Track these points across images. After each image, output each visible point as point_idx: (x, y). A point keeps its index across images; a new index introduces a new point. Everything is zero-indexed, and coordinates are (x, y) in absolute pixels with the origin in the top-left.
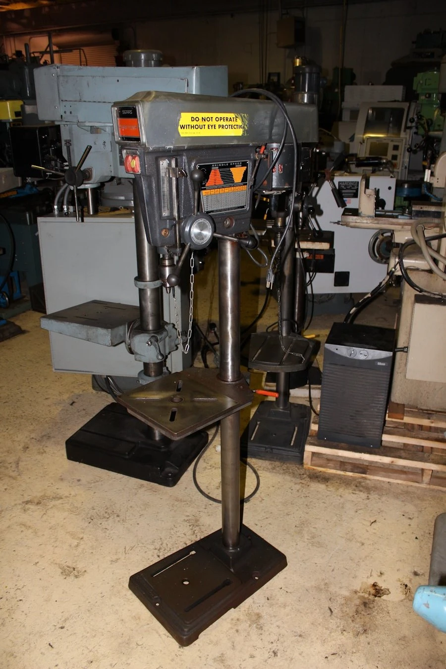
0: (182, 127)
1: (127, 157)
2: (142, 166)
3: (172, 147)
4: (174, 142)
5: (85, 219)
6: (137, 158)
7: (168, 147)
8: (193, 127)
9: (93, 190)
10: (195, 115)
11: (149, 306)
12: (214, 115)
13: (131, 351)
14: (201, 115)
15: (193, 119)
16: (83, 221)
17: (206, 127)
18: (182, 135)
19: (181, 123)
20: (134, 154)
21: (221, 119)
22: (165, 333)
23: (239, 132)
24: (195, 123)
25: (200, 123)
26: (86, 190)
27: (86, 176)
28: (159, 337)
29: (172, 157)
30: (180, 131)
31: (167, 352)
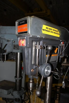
0: (43, 30)
1: (20, 40)
2: (27, 43)
3: (39, 36)
4: (40, 35)
5: (4, 61)
6: (25, 40)
7: (38, 36)
8: (46, 31)
9: (6, 55)
10: (47, 27)
11: (18, 84)
12: (53, 28)
13: (12, 95)
14: (49, 27)
15: (47, 28)
16: (3, 62)
17: (50, 32)
18: (43, 33)
19: (43, 28)
20: (23, 38)
21: (54, 30)
22: (21, 91)
23: (58, 36)
24: (47, 29)
25: (49, 30)
26: (5, 55)
27: (5, 51)
28: (20, 92)
29: (38, 41)
30: (43, 31)
31: (22, 94)
